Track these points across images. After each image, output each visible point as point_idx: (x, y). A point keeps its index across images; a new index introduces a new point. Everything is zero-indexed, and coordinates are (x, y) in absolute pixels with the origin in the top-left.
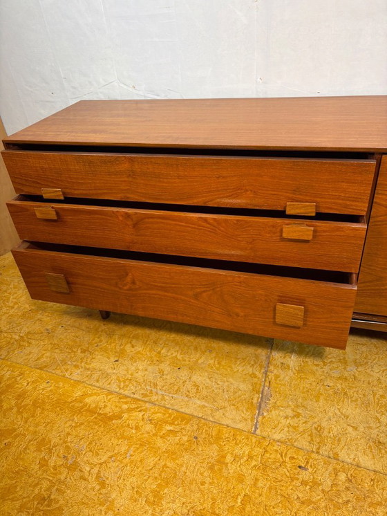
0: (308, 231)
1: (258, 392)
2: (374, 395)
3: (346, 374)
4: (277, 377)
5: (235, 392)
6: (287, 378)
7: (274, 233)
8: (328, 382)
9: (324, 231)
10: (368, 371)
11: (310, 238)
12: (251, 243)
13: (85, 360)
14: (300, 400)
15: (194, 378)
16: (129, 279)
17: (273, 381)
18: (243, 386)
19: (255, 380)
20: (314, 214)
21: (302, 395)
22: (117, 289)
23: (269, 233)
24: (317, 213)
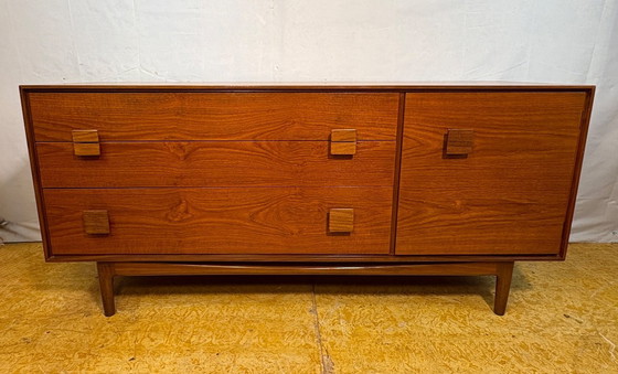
1: (318, 362)
2: (434, 344)
3: (400, 331)
4: (333, 344)
5: (292, 368)
6: (344, 344)
7: (322, 153)
8: (386, 341)
9: (363, 148)
10: (419, 324)
11: (354, 152)
12: (302, 165)
13: (86, 366)
14: (365, 363)
15: (239, 361)
16: (182, 208)
17: (330, 349)
18: (299, 359)
19: (311, 350)
21: (365, 358)
22: (166, 223)
23: (317, 153)
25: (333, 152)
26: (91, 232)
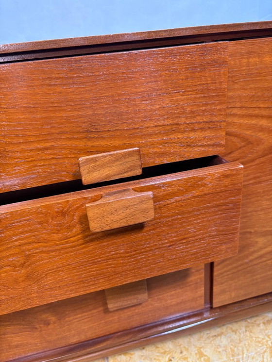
0: (142, 201)
7: (69, 228)
9: (172, 195)
11: (151, 215)
12: (22, 266)
20: (139, 172)
23: (58, 231)
24: (144, 169)
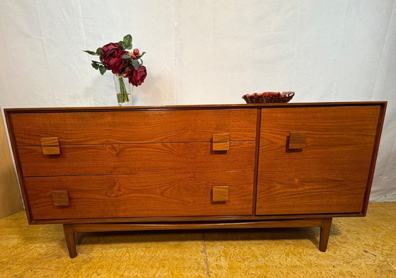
3: (260, 264)
4: (216, 275)
6: (224, 274)
9: (234, 146)
10: (272, 259)
16: (116, 188)
22: (107, 197)
25: (214, 149)
26: (57, 205)
